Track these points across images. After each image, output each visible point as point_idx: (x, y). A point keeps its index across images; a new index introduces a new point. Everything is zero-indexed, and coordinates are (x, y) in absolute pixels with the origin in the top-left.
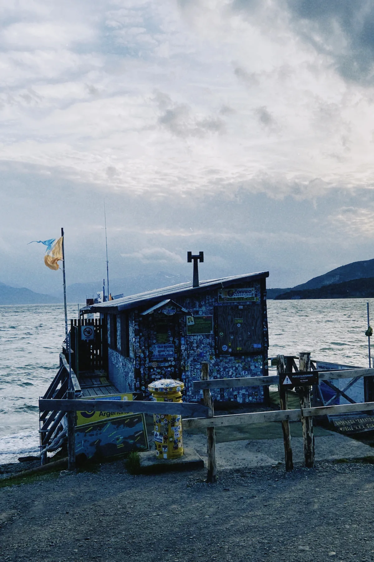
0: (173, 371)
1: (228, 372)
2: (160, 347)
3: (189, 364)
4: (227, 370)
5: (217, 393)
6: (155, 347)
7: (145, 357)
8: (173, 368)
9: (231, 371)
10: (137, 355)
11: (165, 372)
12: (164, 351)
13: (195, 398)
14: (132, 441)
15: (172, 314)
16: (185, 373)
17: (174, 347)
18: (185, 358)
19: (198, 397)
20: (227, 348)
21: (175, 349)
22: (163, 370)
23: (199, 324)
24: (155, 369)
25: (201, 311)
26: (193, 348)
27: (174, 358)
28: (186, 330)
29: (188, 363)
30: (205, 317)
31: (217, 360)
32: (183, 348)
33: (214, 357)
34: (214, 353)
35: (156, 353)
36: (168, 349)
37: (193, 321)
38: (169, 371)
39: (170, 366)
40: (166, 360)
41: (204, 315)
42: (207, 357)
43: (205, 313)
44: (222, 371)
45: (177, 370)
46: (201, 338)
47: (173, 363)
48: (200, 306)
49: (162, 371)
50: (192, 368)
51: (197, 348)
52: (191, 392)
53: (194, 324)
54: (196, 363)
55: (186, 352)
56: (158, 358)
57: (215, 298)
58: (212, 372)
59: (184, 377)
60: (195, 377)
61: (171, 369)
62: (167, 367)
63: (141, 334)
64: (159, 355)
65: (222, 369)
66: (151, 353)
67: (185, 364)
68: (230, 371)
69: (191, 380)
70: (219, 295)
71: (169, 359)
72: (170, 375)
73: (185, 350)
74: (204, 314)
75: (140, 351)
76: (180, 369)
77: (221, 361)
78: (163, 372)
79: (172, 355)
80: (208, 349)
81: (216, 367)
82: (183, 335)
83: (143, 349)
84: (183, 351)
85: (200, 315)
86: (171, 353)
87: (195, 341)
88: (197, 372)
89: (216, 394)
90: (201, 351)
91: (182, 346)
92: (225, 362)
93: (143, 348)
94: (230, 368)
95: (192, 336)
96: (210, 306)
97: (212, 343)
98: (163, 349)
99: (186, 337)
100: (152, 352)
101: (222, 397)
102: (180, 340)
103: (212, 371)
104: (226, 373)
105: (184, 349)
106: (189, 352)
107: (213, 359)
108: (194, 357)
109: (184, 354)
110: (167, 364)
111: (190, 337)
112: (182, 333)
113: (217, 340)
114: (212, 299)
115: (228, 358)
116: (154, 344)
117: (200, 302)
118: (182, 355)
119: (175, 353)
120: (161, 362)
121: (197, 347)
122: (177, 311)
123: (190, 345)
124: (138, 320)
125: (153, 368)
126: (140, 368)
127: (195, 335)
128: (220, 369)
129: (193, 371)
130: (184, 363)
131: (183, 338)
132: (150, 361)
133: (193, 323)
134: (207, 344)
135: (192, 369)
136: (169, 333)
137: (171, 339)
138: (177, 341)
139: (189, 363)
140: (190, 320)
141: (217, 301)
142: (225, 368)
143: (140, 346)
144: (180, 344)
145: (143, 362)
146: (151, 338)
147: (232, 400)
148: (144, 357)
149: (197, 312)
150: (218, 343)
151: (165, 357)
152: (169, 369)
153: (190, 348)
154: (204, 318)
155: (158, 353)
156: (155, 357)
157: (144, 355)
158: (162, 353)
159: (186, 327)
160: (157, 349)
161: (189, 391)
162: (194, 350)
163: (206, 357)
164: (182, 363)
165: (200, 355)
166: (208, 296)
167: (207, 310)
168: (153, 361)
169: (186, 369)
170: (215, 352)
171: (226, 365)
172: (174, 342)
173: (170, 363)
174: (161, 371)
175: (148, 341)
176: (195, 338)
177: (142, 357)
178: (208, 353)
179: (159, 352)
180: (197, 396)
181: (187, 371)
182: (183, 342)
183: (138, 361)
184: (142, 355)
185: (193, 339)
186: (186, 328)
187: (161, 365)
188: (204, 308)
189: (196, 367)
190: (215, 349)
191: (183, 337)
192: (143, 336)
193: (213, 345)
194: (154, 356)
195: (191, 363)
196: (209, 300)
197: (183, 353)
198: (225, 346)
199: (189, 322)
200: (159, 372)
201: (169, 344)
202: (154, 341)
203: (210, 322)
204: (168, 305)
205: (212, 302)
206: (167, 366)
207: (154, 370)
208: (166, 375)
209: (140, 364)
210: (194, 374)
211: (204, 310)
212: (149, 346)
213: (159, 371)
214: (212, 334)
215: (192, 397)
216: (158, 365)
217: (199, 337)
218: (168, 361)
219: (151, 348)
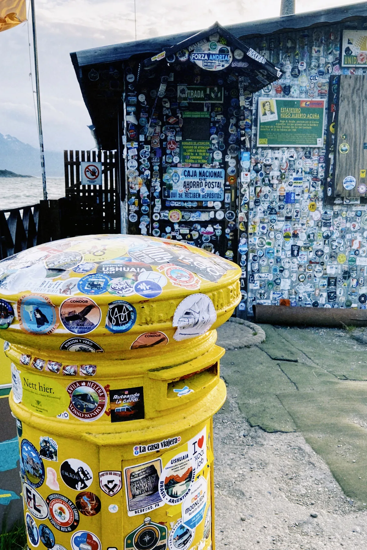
0: (219, 233)
1: (352, 241)
2: (189, 175)
3: (257, 219)
4: (348, 236)
5: (321, 288)
6: (176, 174)
7: (152, 198)
8: (218, 227)
9: (359, 239)
10: (132, 191)
11: (200, 236)
12: (198, 185)
13: (268, 298)
14: (9, 495)
15: (221, 68)
16: (247, 238)
17: (223, 175)
18: (248, 204)
19: (276, 296)
20: (354, 184)
21: (225, 182)
22: (195, 229)
23: (288, 119)
24: (176, 227)
25: (296, 87)
26: (269, 180)
27: (223, 202)
28: (255, 135)
29: (255, 216)
30: (306, 102)
31: (326, 213)
32: (245, 178)
33: (320, 204)
34: (321, 194)
35: (178, 188)
36: (208, 181)
37: (276, 111)
38: (208, 233)
39: (213, 221)
40: (202, 208)
41: (303, 98)
42: (304, 204)
43: (306, 92)
44: (337, 238)
45: (227, 231)
46: (292, 157)
47: (220, 216)
48: (296, 74)
49: (193, 233)
50: (263, 228)
51: (280, 182)
52: (258, 282)
53: (277, 119)
54: (274, 217)
55: (252, 188)
56: (184, 202)
57: (335, 55)
58: (312, 241)
59: (245, 249)
60: (270, 249)
61: (215, 229)
62: (204, 224)
63: (142, 138)
64: (187, 194)
65: (336, 234)
66: (166, 187)
67: (248, 218)
68: (356, 238)
69: (260, 257)
70: (345, 45)
71: (210, 204)
72: (211, 241)
73: (250, 184)
74: (303, 95)
75: (140, 180)
76: (235, 230)
77: (336, 215)
78: (196, 235)
79: (218, 195)
80: (307, 184)
81: (324, 229)
82: (248, 145)
83: (147, 176)
84: (245, 186)
85: (293, 97)
86: (216, 190)
87: (276, 163)
88: (275, 237)
89: (317, 291)
90: (291, 189)
91: (242, 173)
92: (346, 218)
93: (147, 172)
94: (355, 232)
95: (270, 151)
96: (321, 73)
97: (317, 170)
98: (196, 179)
99: (254, 151)
100: (170, 187)
101: (331, 297)
102: (238, 160)
103: (312, 238)
104: (345, 244)
105: (249, 180)
106: (258, 189)
107: (317, 209)
108: (272, 203)
109: (248, 194)
110: (205, 217)
111: (265, 152)
112: (244, 140)
113: (332, 162)
114: (326, 58)
115: (354, 209)
116: (176, 166)
117: (295, 62)
118: (243, 195)
119: (225, 191)
120: (192, 210)
121: (282, 178)
122: (234, 60)
123: (262, 172)
124: (134, 99)
125: (171, 224)
126: (138, 222)
127: (278, 149)
128: (332, 233)
129: (268, 234)
130: (247, 215)
131: (246, 155)
132: (165, 208)
133: (274, 117)
134: (306, 173)
135: (265, 231)
136: (214, 142)
137: (218, 156)
138: (232, 163)
139: (260, 215)
140: (267, 107)
141: (340, 63)
142: (343, 233)
143: (138, 169)
144: (239, 170)
145: (147, 209)
146: (168, 151)
147: (354, 305)
148: (148, 196)
149: (286, 90)
150: (334, 169)
151: (201, 199)
152: (210, 229)
153: (263, 180)
154: (303, 105)
155: (184, 190)
156: (177, 199)
157: (149, 191)
158: (193, 190)
159: (256, 125)
160: (183, 179)
161: (253, 281)
162: (271, 185)
163: (301, 204)
164: (240, 215)
165: (287, 198)
166: (317, 49)
167: (312, 86)
168: (171, 208)
169: (250, 231)
170: (325, 191)
171: (348, 225)
172: (224, 165)
173: (212, 215)
174: (191, 231)
175: (161, 159)
176: (277, 155)
177: (146, 195)
178: (306, 195)
179: (186, 185)
180: (272, 292)
181: (251, 234)
182: (245, 164)
183: (134, 204)
184: (144, 191)
185: (272, 159)
186: (256, 130)
187: (191, 219)
188: (304, 81)
189: (275, 227)
190: (325, 184)
191: (247, 150)
192: (147, 142)
193: (320, 175)
194: (174, 195)
195: (262, 215)
196: (318, 59)
197: (245, 191)
198: (349, 178)
199: (265, 114)
200: (186, 234)
201: (213, 167)
202: (176, 160)
203: (316, 116)
204: (208, 40)
205: (327, 63)
206: (206, 221)
207: (173, 230)
208: (202, 243)
209: (139, 213)
210: (269, 244)
211: (304, 85)
212: (163, 171)
213: (185, 231)
214: (319, 148)
215: (261, 294)
216: (183, 217)
217: (287, 155)
218: (206, 209)
219: (166, 177)
